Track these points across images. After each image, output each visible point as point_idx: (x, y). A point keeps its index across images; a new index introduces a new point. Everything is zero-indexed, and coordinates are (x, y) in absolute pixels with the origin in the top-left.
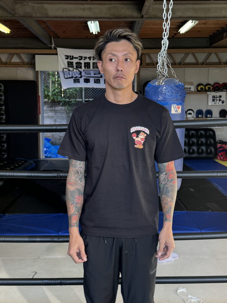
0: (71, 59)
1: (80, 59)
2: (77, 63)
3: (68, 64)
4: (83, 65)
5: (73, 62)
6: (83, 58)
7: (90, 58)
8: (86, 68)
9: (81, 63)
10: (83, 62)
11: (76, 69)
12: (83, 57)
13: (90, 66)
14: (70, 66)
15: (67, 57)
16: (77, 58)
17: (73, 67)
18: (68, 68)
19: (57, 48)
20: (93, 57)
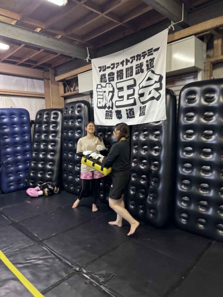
0: (104, 71)
1: (113, 68)
2: (109, 75)
3: (101, 79)
5: (105, 74)
6: (116, 66)
7: (122, 63)
8: (119, 78)
10: (115, 71)
11: (109, 84)
12: (115, 64)
13: (123, 74)
14: (103, 80)
15: (100, 69)
16: (109, 67)
17: (106, 82)
18: (100, 83)
19: (91, 60)
20: (126, 60)
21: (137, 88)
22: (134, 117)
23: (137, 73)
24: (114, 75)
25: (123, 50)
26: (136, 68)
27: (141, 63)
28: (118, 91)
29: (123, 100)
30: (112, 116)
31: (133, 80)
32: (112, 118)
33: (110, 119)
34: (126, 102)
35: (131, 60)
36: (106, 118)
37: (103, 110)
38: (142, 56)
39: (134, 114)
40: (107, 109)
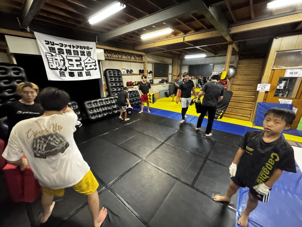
0: (51, 45)
1: (61, 46)
2: (58, 49)
3: (50, 49)
4: (65, 52)
5: (54, 48)
6: (64, 46)
7: (70, 46)
8: (68, 54)
9: (63, 50)
11: (59, 55)
13: (71, 53)
14: (52, 51)
15: (47, 42)
16: (58, 45)
17: (55, 52)
18: (50, 53)
19: (34, 32)
20: (73, 46)
21: (82, 62)
22: (83, 76)
23: (81, 55)
24: (63, 51)
25: (69, 39)
26: (80, 52)
27: (83, 51)
28: (68, 61)
29: (74, 67)
30: (65, 75)
31: (79, 58)
32: (65, 76)
33: (64, 76)
34: (76, 68)
35: (76, 47)
36: (61, 76)
37: (57, 70)
38: (84, 48)
39: (82, 74)
40: (59, 70)
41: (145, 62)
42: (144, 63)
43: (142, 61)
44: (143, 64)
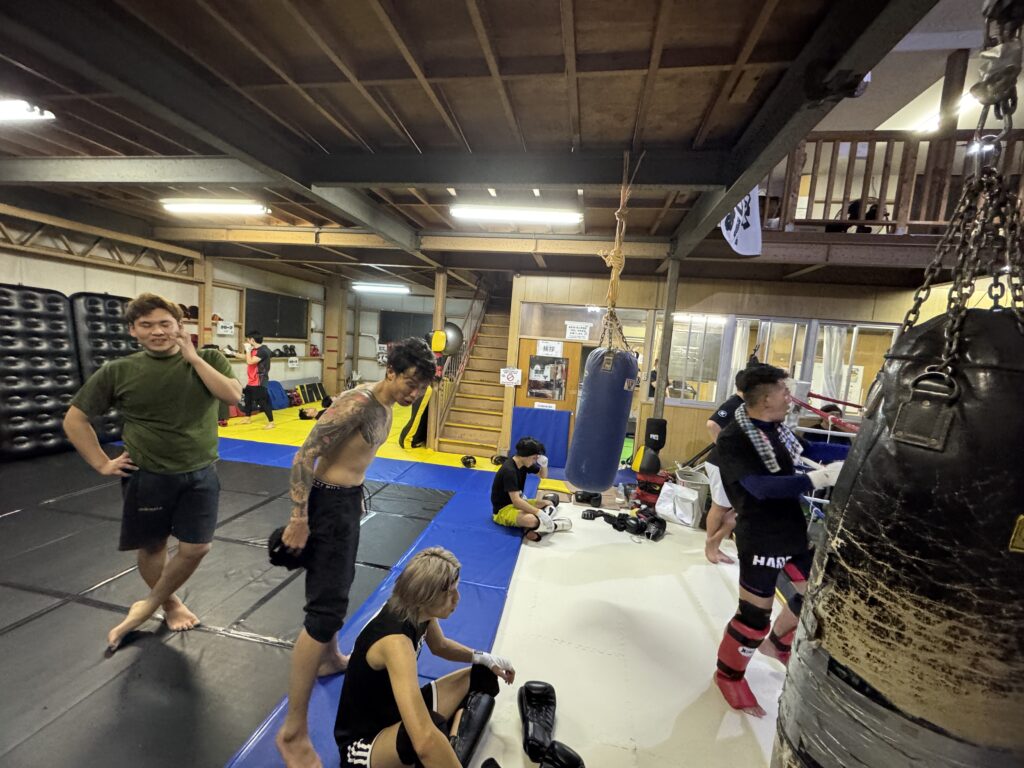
41: (203, 283)
42: (202, 285)
43: (190, 278)
44: (196, 288)
